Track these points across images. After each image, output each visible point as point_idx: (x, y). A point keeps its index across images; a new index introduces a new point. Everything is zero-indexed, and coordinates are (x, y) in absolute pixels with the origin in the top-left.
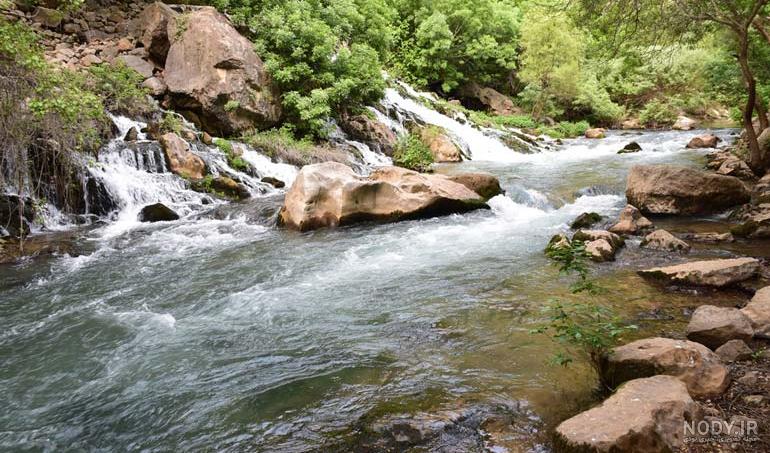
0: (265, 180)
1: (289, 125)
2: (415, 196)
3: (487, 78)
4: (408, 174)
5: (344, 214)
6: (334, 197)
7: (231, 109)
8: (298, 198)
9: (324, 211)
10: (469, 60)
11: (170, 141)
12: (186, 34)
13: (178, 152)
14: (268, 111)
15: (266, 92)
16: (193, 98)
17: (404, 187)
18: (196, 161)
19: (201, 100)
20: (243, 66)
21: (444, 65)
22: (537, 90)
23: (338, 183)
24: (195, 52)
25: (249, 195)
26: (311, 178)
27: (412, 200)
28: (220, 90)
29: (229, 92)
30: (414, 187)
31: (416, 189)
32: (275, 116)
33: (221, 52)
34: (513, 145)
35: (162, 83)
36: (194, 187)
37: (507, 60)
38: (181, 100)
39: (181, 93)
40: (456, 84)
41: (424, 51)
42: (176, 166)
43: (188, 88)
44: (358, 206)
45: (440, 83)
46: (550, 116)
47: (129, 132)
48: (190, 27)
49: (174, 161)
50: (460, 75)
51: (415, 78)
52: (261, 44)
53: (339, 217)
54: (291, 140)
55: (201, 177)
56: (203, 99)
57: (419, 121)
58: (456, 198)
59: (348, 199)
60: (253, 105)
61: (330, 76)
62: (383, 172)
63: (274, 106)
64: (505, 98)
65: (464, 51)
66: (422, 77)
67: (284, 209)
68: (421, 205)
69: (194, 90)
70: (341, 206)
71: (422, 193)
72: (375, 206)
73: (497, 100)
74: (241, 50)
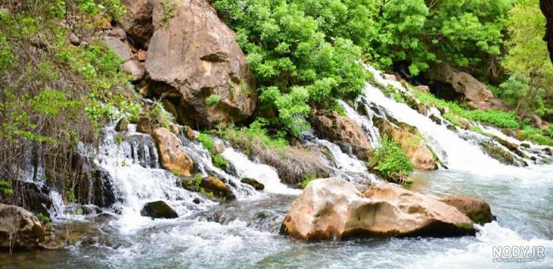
0: (245, 181)
1: (263, 120)
2: (412, 217)
3: (465, 62)
4: (406, 194)
5: (347, 230)
6: (338, 213)
7: (213, 103)
8: (305, 211)
9: (328, 224)
10: (445, 39)
11: (164, 136)
12: (172, 21)
13: (170, 148)
14: (244, 106)
15: (244, 85)
16: (174, 87)
17: (401, 207)
18: (186, 159)
19: (181, 91)
20: (228, 59)
21: (415, 44)
22: (523, 82)
23: (343, 199)
24: (181, 41)
25: (234, 197)
26: (320, 193)
27: (409, 221)
28: (204, 83)
29: (213, 86)
30: (411, 208)
31: (413, 210)
32: (249, 111)
33: (211, 44)
34: (494, 153)
35: (141, 67)
36: (185, 185)
37: (490, 44)
38: (160, 88)
39: (162, 82)
40: (426, 66)
41: (391, 26)
42: (167, 162)
43: (169, 78)
44: (359, 223)
45: (407, 63)
46: (538, 114)
47: (120, 123)
48: (178, 15)
49: (166, 157)
50: (432, 56)
51: (377, 56)
52: (243, 34)
53: (341, 232)
54: (266, 139)
55: (189, 175)
56: (184, 90)
57: (391, 119)
58: (449, 221)
59: (352, 216)
60: (232, 99)
61: (312, 73)
62: (379, 189)
63: (249, 99)
64: (483, 86)
65: (439, 28)
66: (387, 55)
67: (289, 219)
68: (417, 227)
69: (176, 80)
70: (345, 222)
71: (418, 215)
72: (374, 223)
73: (474, 88)
74: (227, 43)
